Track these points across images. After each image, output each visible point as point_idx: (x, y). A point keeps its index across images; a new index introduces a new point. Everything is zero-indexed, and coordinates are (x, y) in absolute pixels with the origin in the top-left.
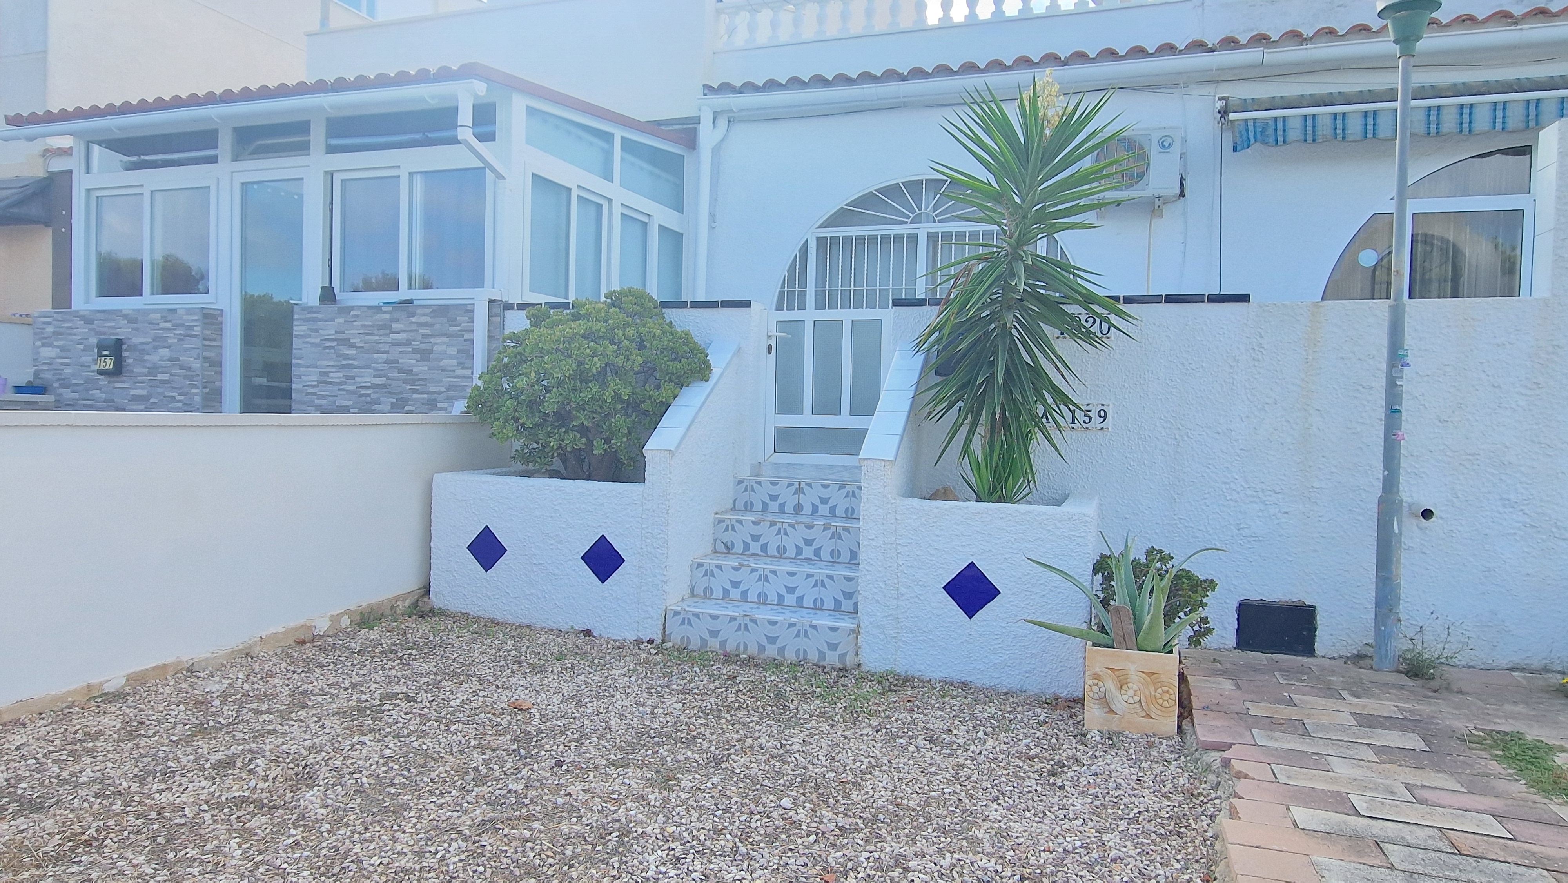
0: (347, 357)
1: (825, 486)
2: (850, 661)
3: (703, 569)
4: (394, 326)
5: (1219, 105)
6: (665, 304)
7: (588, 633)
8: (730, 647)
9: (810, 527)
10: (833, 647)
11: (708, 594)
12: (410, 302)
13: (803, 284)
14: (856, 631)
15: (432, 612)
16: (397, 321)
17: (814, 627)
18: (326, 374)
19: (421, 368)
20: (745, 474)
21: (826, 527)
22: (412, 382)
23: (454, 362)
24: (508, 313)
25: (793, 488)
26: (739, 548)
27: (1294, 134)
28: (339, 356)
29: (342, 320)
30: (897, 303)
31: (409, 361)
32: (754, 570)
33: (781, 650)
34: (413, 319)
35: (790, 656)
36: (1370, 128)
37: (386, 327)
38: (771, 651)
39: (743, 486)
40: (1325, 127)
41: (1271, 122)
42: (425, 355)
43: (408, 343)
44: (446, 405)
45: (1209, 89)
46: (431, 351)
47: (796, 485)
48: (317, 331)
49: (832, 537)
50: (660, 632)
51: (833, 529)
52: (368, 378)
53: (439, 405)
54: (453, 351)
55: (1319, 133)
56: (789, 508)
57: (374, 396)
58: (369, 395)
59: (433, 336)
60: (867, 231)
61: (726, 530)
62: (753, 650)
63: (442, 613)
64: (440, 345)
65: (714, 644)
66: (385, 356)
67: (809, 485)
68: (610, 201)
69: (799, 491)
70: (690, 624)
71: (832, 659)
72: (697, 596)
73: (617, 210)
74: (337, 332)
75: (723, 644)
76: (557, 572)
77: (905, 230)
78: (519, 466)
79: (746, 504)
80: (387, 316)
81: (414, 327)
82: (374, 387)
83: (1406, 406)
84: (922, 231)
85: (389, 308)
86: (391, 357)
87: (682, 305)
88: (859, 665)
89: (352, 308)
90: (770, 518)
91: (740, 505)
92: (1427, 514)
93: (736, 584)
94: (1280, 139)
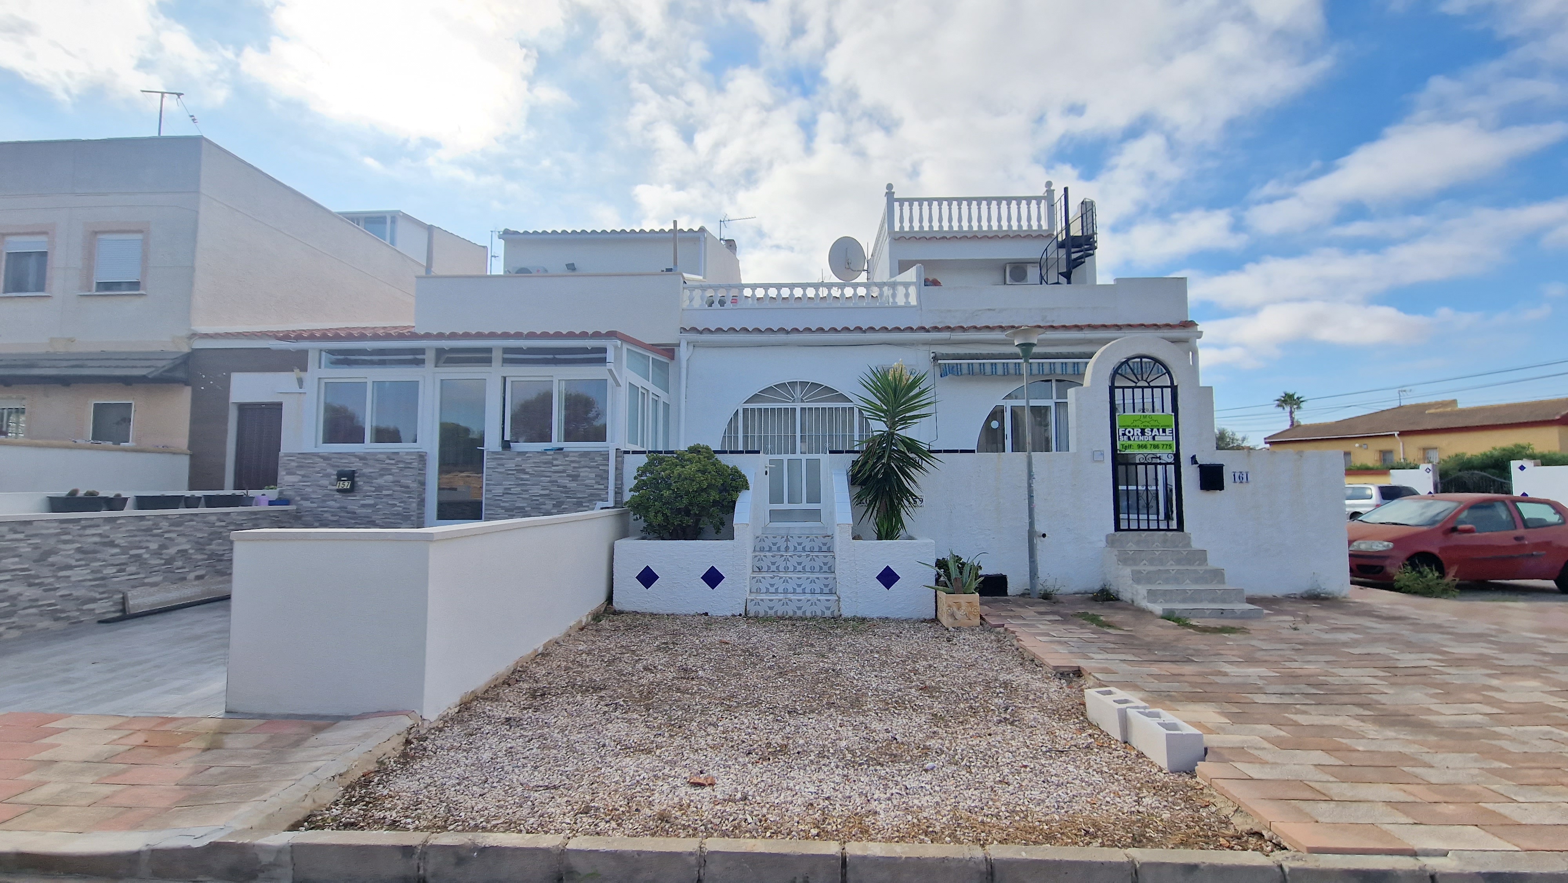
0: (522, 479)
1: (799, 537)
2: (836, 614)
3: (755, 580)
4: (555, 462)
5: (932, 355)
6: (716, 452)
7: (706, 614)
8: (780, 614)
9: (800, 556)
10: (828, 608)
11: (758, 591)
12: (561, 449)
13: (736, 432)
14: (839, 600)
15: (616, 613)
16: (556, 459)
17: (819, 600)
18: (509, 489)
19: (573, 485)
20: (759, 533)
21: (808, 556)
22: (565, 492)
23: (594, 481)
24: (626, 456)
25: (784, 539)
26: (765, 569)
27: (965, 371)
28: (517, 479)
29: (520, 459)
30: (831, 452)
31: (566, 482)
32: (781, 578)
33: (804, 612)
34: (567, 459)
35: (808, 615)
36: (994, 370)
37: (550, 463)
38: (799, 613)
39: (759, 539)
40: (976, 369)
41: (955, 365)
42: (575, 478)
43: (564, 471)
44: (588, 504)
45: (927, 348)
46: (579, 476)
47: (785, 537)
48: (503, 465)
49: (811, 560)
50: (744, 610)
51: (811, 557)
52: (536, 490)
53: (584, 504)
54: (593, 475)
55: (974, 371)
56: (783, 549)
57: (541, 500)
58: (537, 500)
59: (579, 467)
60: (769, 406)
61: (759, 560)
62: (791, 614)
63: (621, 613)
64: (584, 472)
65: (771, 613)
66: (549, 479)
67: (792, 537)
68: (648, 391)
69: (787, 540)
70: (759, 605)
71: (828, 614)
72: (753, 592)
73: (651, 396)
74: (516, 466)
75: (776, 612)
76: (687, 586)
77: (789, 406)
78: (643, 534)
79: (760, 548)
80: (551, 457)
81: (568, 463)
82: (541, 495)
83: (1035, 494)
84: (798, 406)
85: (552, 452)
86: (552, 479)
87: (725, 452)
88: (841, 615)
89: (527, 452)
90: (781, 553)
91: (758, 549)
92: (1044, 535)
93: (772, 585)
94: (959, 373)
